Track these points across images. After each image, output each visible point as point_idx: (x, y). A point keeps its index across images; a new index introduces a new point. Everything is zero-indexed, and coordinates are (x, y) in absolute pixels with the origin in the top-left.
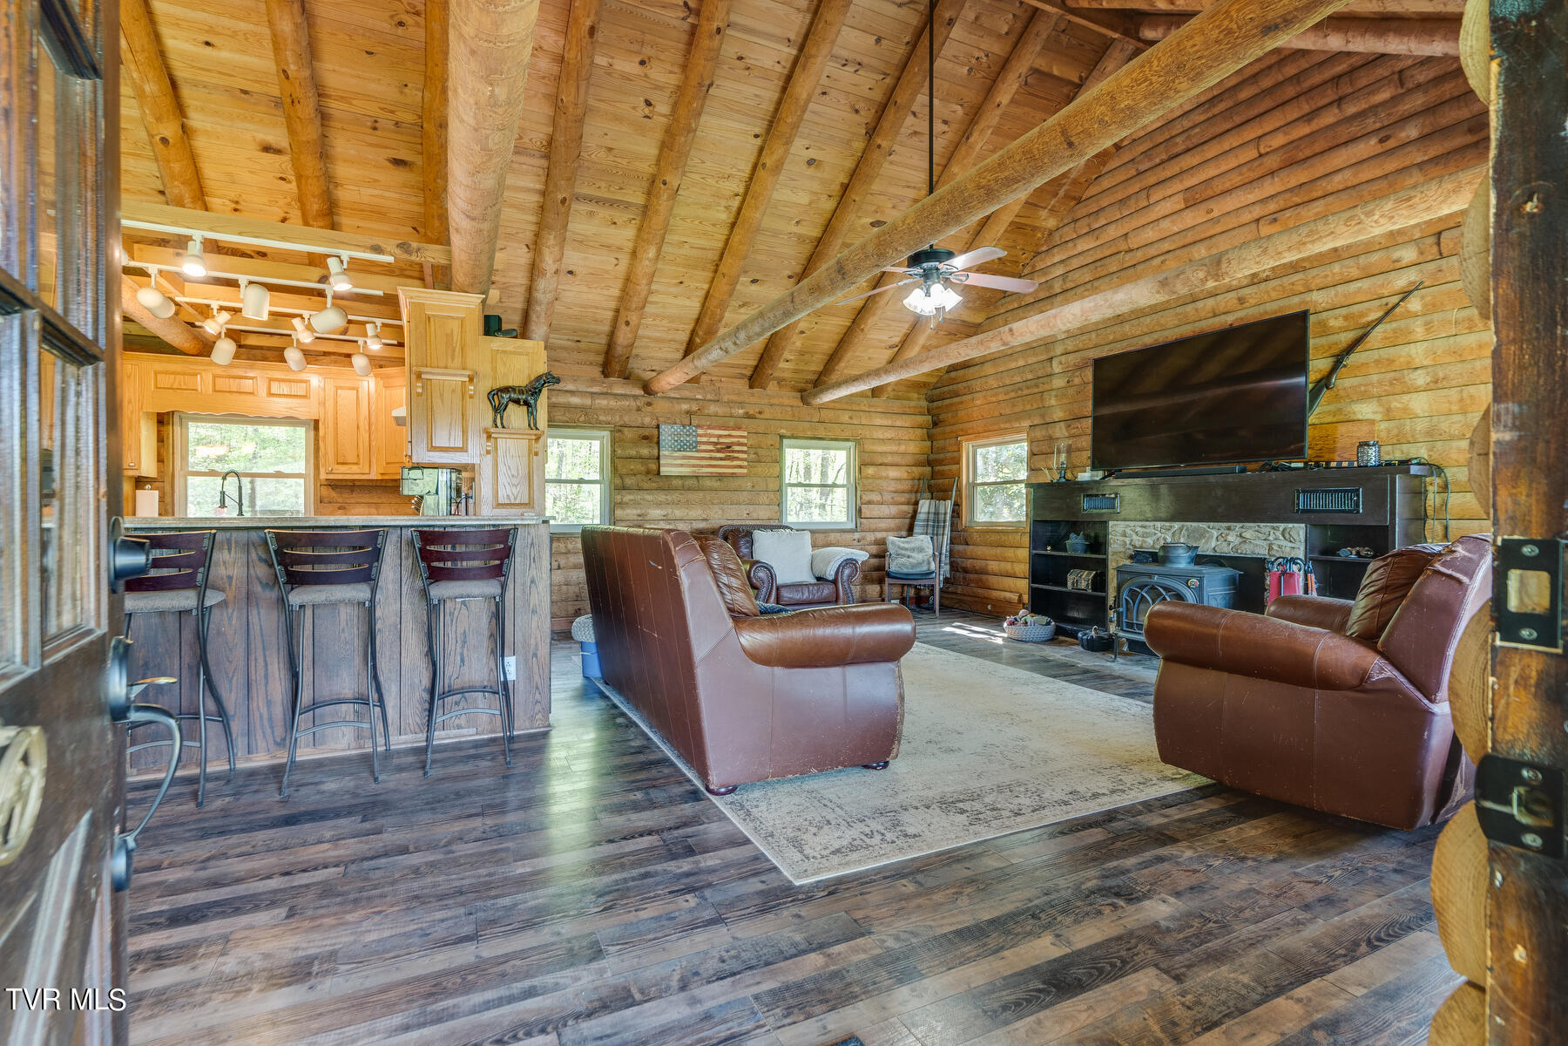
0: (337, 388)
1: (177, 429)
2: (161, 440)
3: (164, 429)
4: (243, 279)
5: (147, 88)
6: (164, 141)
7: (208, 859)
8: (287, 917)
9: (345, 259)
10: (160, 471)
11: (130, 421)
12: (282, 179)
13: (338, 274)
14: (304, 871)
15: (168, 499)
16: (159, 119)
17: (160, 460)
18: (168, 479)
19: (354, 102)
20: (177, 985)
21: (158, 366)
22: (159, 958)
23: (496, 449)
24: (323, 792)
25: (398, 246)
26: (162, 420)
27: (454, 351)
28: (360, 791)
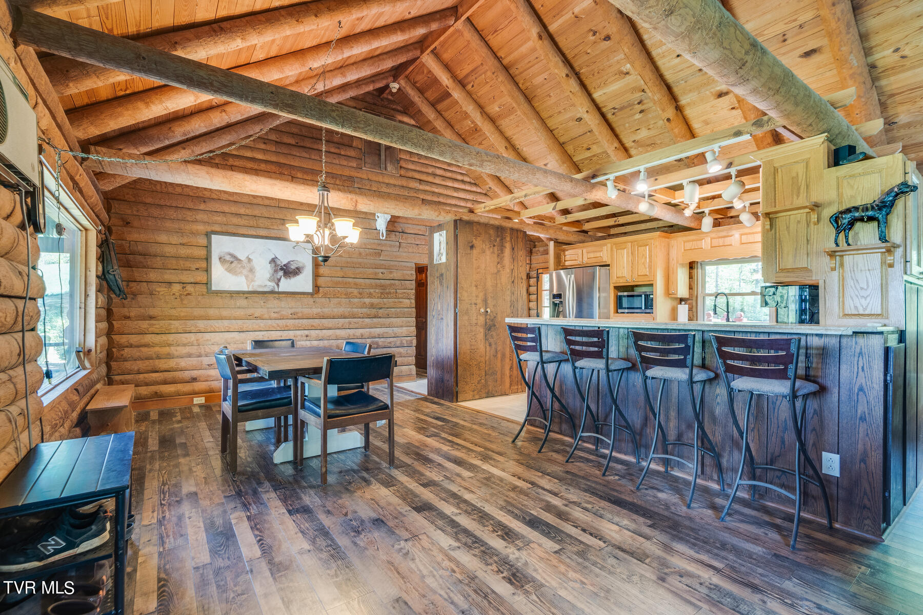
0: (742, 235)
1: (700, 271)
2: (691, 277)
3: (693, 271)
4: (685, 182)
5: (656, 98)
6: (668, 120)
7: (574, 503)
8: (556, 552)
9: (717, 150)
10: (691, 294)
11: (673, 269)
12: (733, 108)
13: (711, 161)
14: (591, 534)
15: (694, 309)
16: (663, 110)
17: (691, 288)
18: (694, 299)
19: (765, 32)
20: (495, 550)
21: (685, 239)
22: (507, 534)
23: (842, 265)
24: (656, 497)
25: (753, 125)
26: (692, 266)
27: (799, 189)
28: (673, 508)
